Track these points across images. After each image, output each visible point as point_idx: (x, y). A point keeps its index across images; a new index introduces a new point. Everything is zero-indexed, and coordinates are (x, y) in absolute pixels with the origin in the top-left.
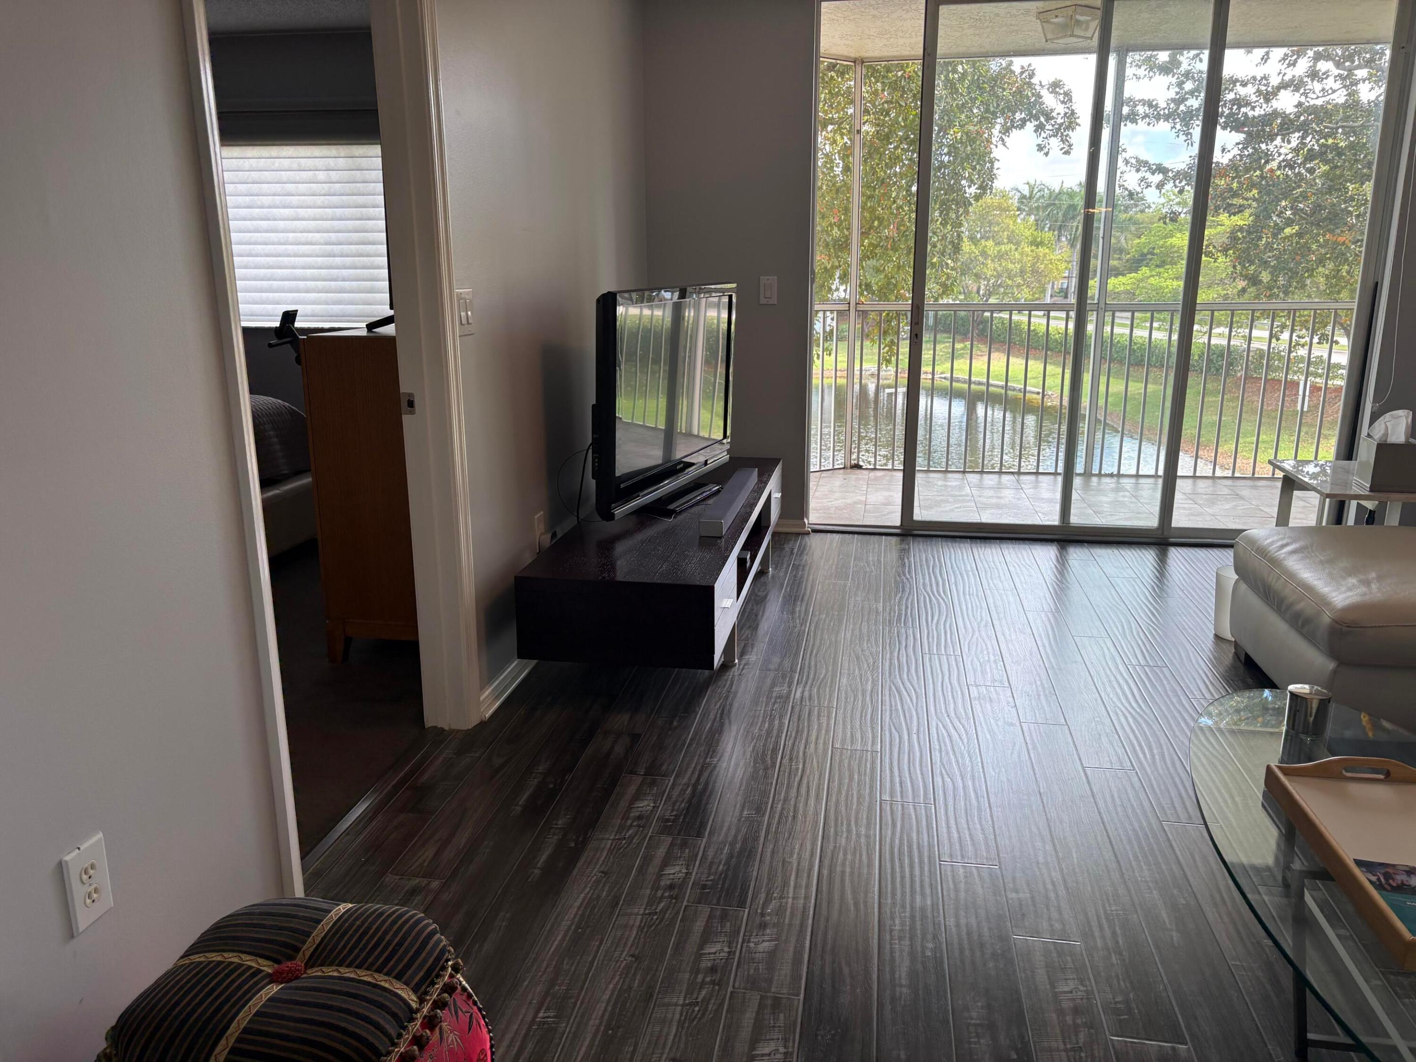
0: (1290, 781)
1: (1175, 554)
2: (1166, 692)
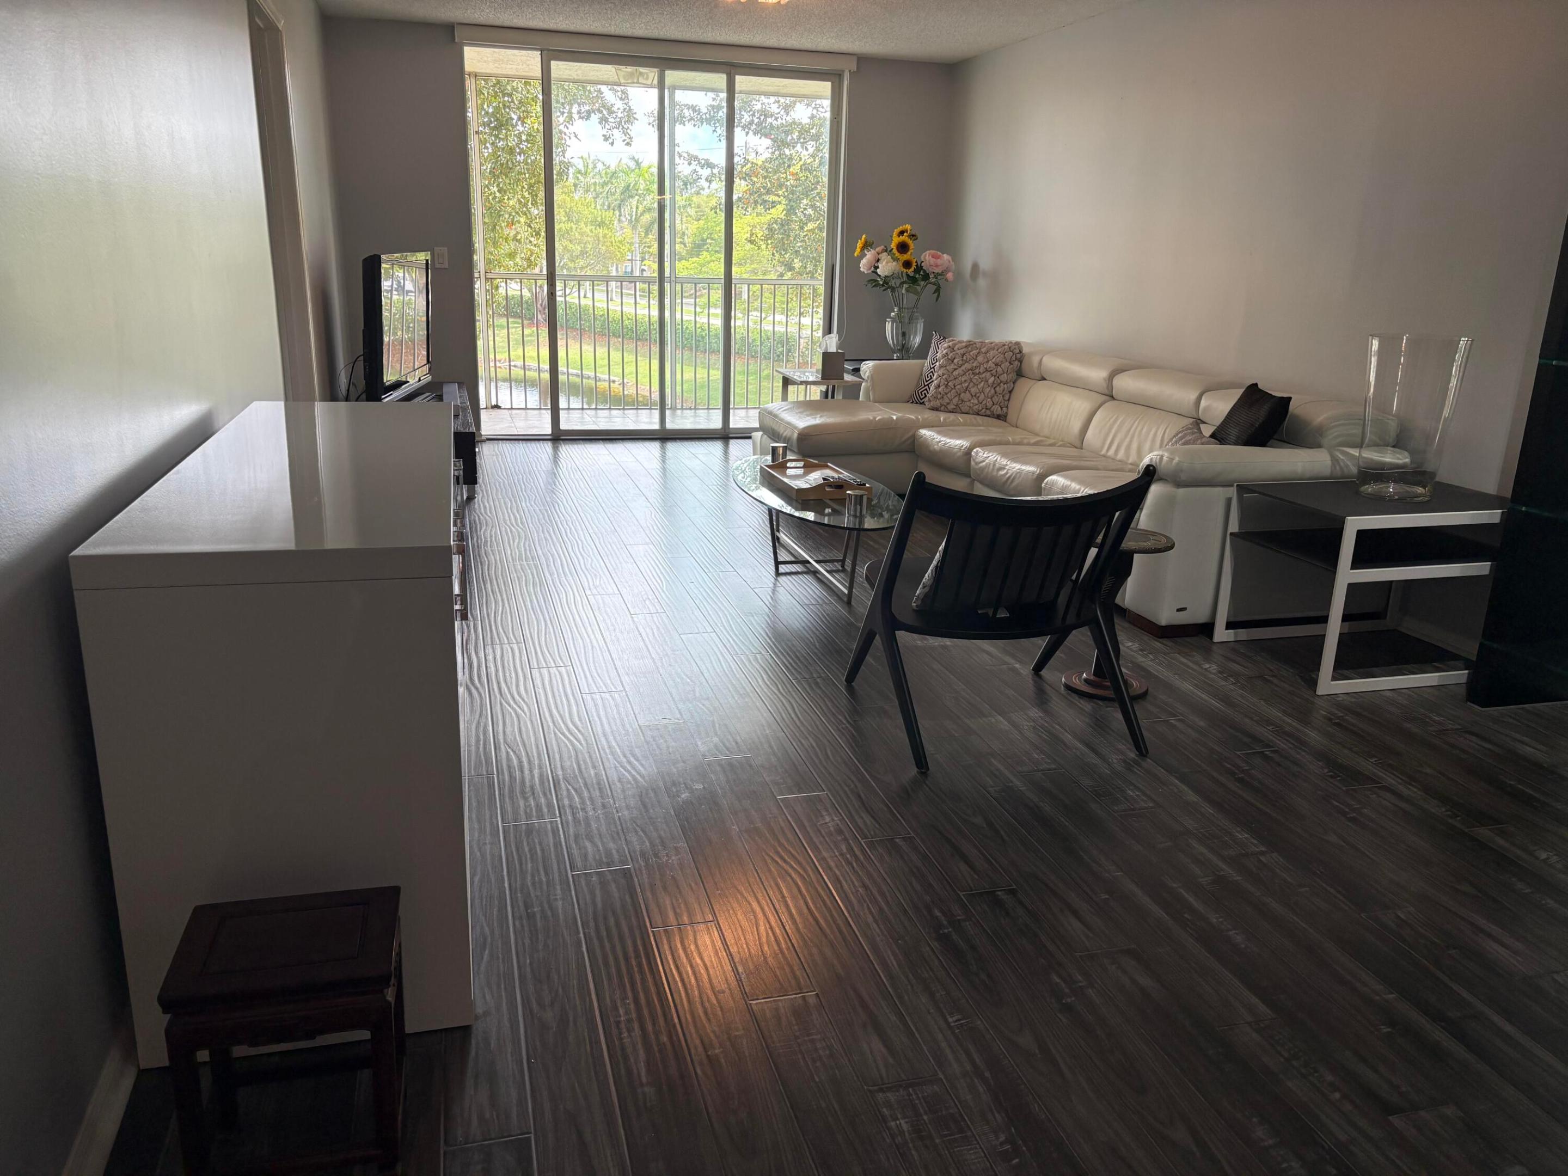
1: (731, 443)
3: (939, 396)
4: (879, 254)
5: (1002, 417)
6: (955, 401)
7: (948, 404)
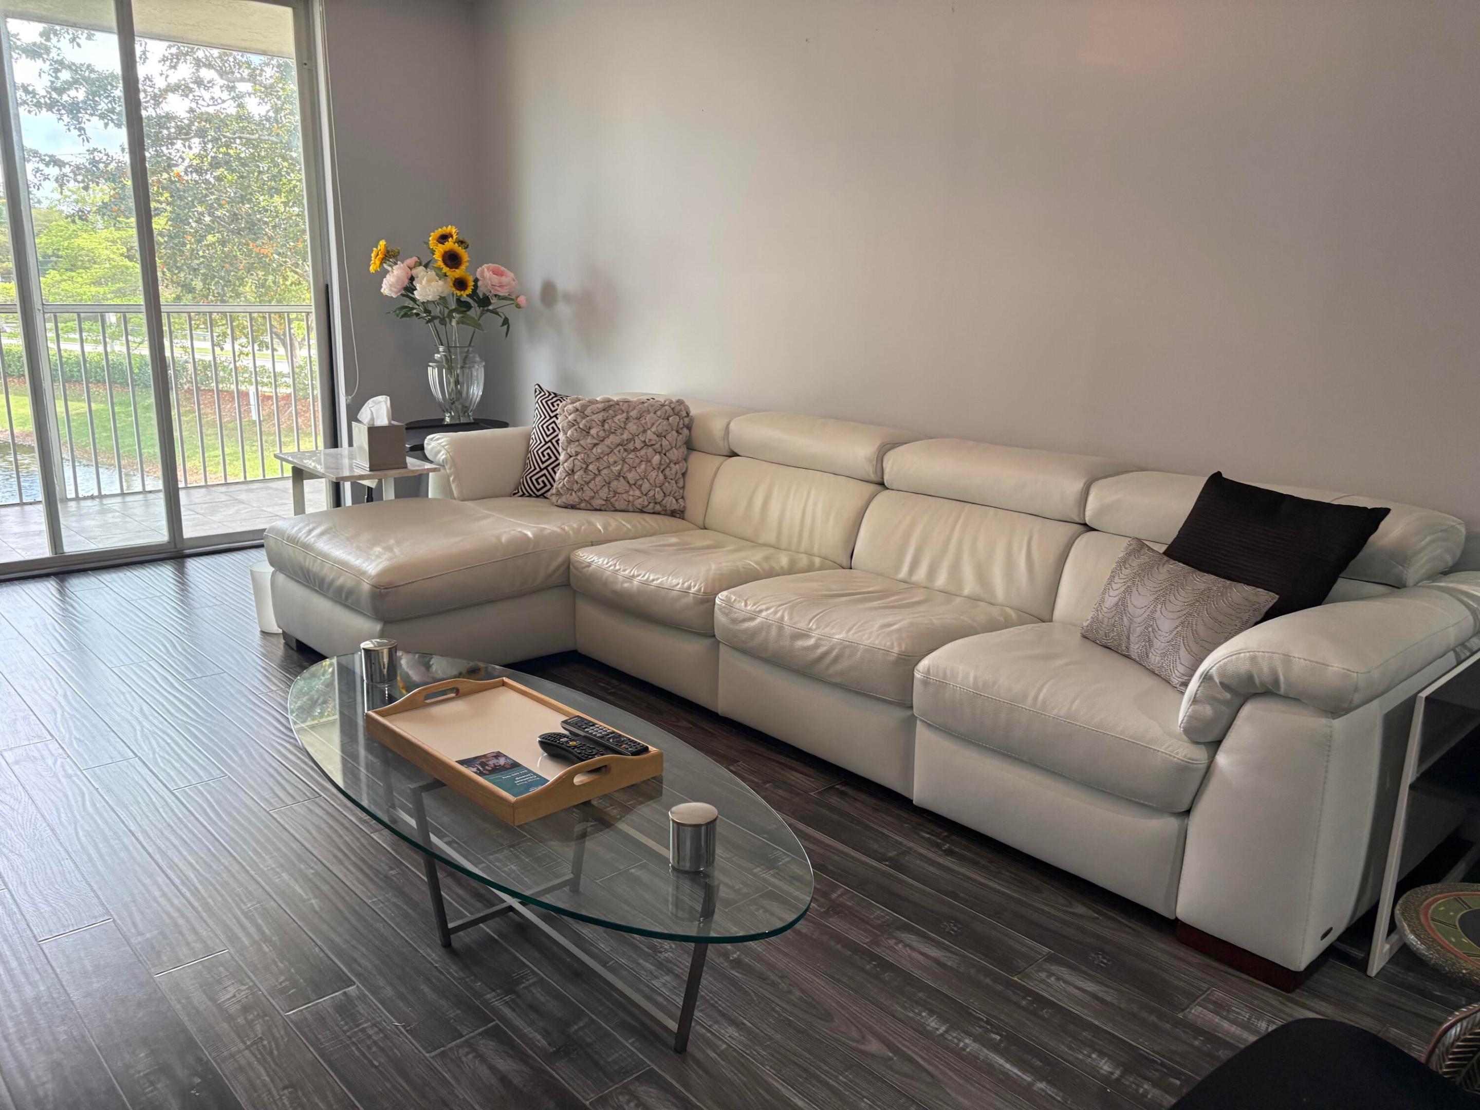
0: (390, 721)
1: (193, 566)
2: (232, 695)
3: (576, 487)
4: (411, 269)
5: (678, 514)
6: (604, 493)
7: (593, 498)
